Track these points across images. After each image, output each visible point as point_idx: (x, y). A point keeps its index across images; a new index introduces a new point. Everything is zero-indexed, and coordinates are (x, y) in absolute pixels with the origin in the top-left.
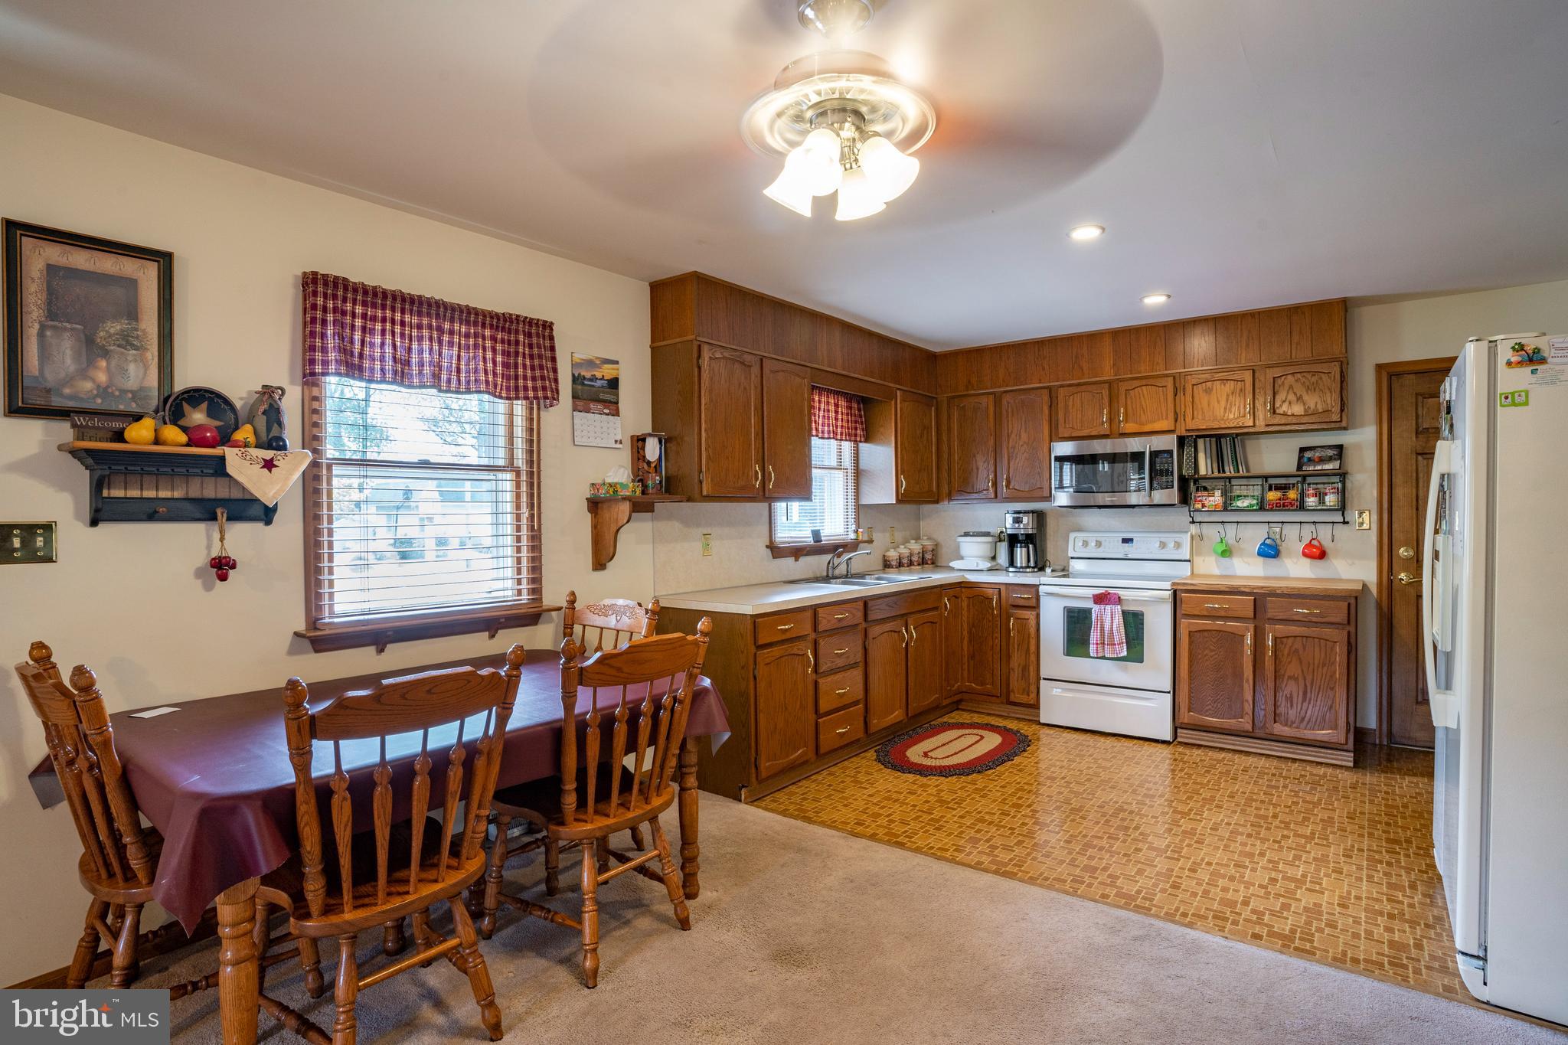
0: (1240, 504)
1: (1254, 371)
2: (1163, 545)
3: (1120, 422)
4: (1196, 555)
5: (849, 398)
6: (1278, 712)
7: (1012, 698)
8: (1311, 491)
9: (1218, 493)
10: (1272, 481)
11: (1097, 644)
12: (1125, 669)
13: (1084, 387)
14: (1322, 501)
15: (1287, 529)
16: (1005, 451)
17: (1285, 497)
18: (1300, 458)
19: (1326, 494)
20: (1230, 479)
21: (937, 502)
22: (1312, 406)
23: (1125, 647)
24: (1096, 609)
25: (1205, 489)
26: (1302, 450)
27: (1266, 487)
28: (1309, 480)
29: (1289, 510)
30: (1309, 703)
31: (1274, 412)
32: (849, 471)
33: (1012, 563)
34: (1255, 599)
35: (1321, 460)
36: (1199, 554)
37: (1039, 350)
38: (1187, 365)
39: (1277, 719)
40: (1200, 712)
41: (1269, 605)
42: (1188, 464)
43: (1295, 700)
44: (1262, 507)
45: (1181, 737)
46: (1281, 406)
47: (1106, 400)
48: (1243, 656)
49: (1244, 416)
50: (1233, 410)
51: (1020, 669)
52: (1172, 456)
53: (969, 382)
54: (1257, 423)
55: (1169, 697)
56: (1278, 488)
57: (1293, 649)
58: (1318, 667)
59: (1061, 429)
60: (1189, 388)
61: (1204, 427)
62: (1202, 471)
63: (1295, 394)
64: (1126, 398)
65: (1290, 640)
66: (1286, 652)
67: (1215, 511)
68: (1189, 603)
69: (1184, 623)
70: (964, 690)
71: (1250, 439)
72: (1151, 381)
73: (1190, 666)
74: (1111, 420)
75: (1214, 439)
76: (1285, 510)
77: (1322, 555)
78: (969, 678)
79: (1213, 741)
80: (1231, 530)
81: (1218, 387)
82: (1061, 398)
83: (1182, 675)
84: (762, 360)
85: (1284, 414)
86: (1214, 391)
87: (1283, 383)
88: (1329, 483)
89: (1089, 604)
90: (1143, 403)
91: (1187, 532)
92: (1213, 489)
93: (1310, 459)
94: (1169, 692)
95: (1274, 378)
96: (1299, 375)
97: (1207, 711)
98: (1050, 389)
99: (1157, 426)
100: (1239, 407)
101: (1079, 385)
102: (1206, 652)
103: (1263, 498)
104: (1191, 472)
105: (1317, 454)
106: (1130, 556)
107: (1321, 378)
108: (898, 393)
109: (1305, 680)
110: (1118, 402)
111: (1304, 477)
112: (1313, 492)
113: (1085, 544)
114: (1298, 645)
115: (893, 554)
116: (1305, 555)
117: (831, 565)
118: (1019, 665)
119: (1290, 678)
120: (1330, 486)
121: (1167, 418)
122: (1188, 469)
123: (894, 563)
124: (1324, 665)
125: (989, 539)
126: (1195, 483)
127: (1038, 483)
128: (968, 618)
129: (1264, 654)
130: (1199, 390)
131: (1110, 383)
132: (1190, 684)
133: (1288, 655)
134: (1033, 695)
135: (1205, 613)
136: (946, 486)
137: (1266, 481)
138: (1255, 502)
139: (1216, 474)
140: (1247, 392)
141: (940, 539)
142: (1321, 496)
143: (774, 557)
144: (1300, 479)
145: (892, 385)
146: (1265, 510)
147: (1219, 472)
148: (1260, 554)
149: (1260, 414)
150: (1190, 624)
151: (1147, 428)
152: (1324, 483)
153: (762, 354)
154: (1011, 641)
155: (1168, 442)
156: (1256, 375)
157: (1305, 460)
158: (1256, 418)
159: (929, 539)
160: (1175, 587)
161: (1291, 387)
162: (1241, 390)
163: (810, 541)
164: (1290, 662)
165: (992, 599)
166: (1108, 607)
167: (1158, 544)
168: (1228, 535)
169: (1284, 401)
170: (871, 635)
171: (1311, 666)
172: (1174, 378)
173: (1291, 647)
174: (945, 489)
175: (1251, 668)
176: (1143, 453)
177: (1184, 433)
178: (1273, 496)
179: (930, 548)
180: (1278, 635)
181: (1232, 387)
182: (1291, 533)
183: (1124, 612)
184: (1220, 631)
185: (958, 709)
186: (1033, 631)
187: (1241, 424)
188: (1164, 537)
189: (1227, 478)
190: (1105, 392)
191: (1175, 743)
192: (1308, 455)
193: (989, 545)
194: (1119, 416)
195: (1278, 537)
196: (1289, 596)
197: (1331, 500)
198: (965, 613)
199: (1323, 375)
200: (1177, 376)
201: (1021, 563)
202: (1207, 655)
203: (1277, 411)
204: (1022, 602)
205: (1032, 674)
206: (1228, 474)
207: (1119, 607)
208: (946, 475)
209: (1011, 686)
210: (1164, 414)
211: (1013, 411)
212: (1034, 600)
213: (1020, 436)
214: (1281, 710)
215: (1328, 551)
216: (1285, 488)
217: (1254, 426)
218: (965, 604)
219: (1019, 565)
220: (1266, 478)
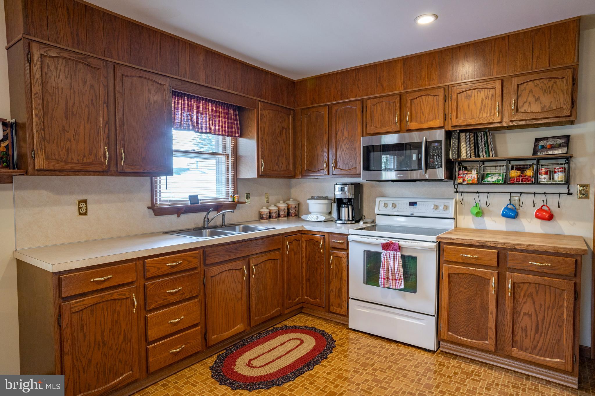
0: (490, 179)
1: (503, 81)
2: (436, 207)
3: (407, 122)
4: (459, 214)
5: (227, 106)
6: (515, 339)
7: (332, 310)
8: (544, 170)
9: (474, 172)
10: (513, 163)
11: (384, 279)
12: (404, 297)
13: (383, 99)
14: (551, 178)
15: (524, 198)
16: (334, 144)
17: (523, 174)
18: (535, 146)
19: (555, 172)
20: (483, 161)
21: (294, 177)
22: (548, 105)
23: (403, 282)
24: (384, 253)
25: (466, 169)
26: (537, 140)
27: (510, 167)
28: (542, 162)
29: (526, 184)
30: (541, 336)
31: (517, 110)
32: (230, 156)
33: (339, 218)
34: (498, 252)
35: (552, 147)
36: (461, 214)
37: (356, 75)
38: (454, 79)
39: (514, 345)
40: (456, 333)
41: (509, 258)
42: (453, 151)
43: (529, 332)
44: (506, 182)
45: (443, 348)
46: (523, 106)
47: (398, 106)
48: (488, 294)
49: (494, 115)
50: (486, 111)
51: (337, 291)
52: (441, 145)
53: (313, 98)
54: (504, 120)
55: (433, 320)
56: (518, 168)
57: (528, 293)
58: (549, 308)
59: (368, 128)
60: (454, 95)
61: (465, 124)
62: (464, 156)
63: (534, 96)
64: (411, 105)
65: (526, 286)
66: (522, 294)
67: (472, 184)
68: (449, 252)
69: (445, 267)
70: (304, 301)
71: (498, 134)
72: (428, 92)
73: (449, 298)
74: (401, 121)
75: (472, 134)
76: (523, 184)
77: (551, 217)
78: (306, 293)
79: (465, 353)
80: (483, 198)
81: (476, 94)
82: (369, 106)
83: (443, 304)
84: (114, 66)
85: (525, 112)
86: (473, 96)
87: (525, 88)
88: (557, 164)
89: (379, 249)
90: (423, 108)
91: (453, 199)
92: (471, 169)
93: (543, 147)
94: (434, 316)
95: (518, 85)
96: (538, 82)
97: (461, 332)
98: (362, 101)
99: (432, 124)
100: (491, 108)
101: (380, 97)
102: (461, 289)
103: (506, 175)
104: (455, 156)
105: (549, 143)
106: (415, 214)
107: (556, 83)
108: (260, 103)
109: (537, 317)
110: (406, 109)
111: (539, 160)
112: (546, 171)
113: (386, 205)
114: (532, 290)
115: (265, 211)
116: (537, 216)
117: (206, 219)
118: (336, 287)
119: (525, 314)
120: (559, 167)
121: (439, 118)
122: (453, 155)
123: (265, 216)
124: (553, 307)
125: (326, 201)
126: (459, 165)
127: (354, 165)
128: (306, 254)
129: (505, 294)
130: (462, 96)
131: (401, 95)
132: (449, 311)
133: (524, 296)
134: (344, 309)
135: (461, 261)
136: (300, 167)
137: (509, 163)
138: (501, 178)
139: (473, 158)
140: (497, 96)
141: (301, 201)
142: (551, 174)
143: (156, 215)
144: (535, 162)
145: (255, 98)
146: (508, 184)
147: (475, 157)
148: (504, 215)
149: (506, 113)
150: (449, 268)
151: (425, 126)
152: (553, 165)
153: (114, 61)
154: (331, 272)
155: (440, 135)
156: (504, 84)
157: (540, 147)
158: (504, 116)
159: (294, 200)
160: (439, 240)
161: (531, 91)
162: (492, 95)
163: (188, 203)
164: (525, 303)
165: (320, 242)
166: (392, 253)
167: (432, 207)
168: (481, 202)
169: (525, 102)
170: (209, 275)
171: (543, 307)
172: (445, 89)
173: (526, 291)
174: (299, 168)
175: (494, 304)
176: (421, 143)
177: (450, 129)
178: (514, 173)
179: (294, 206)
180: (516, 281)
181: (486, 93)
182: (527, 200)
183: (403, 257)
184: (472, 275)
185: (301, 312)
186: (344, 265)
187: (491, 121)
188: (438, 202)
189: (481, 161)
190: (397, 102)
191: (439, 351)
192: (541, 143)
193: (326, 205)
194: (406, 118)
195: (517, 203)
196: (526, 251)
197: (559, 176)
198: (304, 250)
199: (557, 80)
200: (447, 88)
201: (345, 217)
202: (461, 291)
203: (520, 110)
204: (338, 246)
205: (344, 295)
206: (482, 158)
207: (399, 253)
208: (300, 160)
209: (331, 301)
210: (437, 116)
211: (339, 117)
212: (346, 245)
213: (343, 133)
214: (518, 338)
215: (555, 214)
216: (523, 168)
217: (501, 122)
218: (304, 245)
219: (343, 219)
220: (509, 160)
